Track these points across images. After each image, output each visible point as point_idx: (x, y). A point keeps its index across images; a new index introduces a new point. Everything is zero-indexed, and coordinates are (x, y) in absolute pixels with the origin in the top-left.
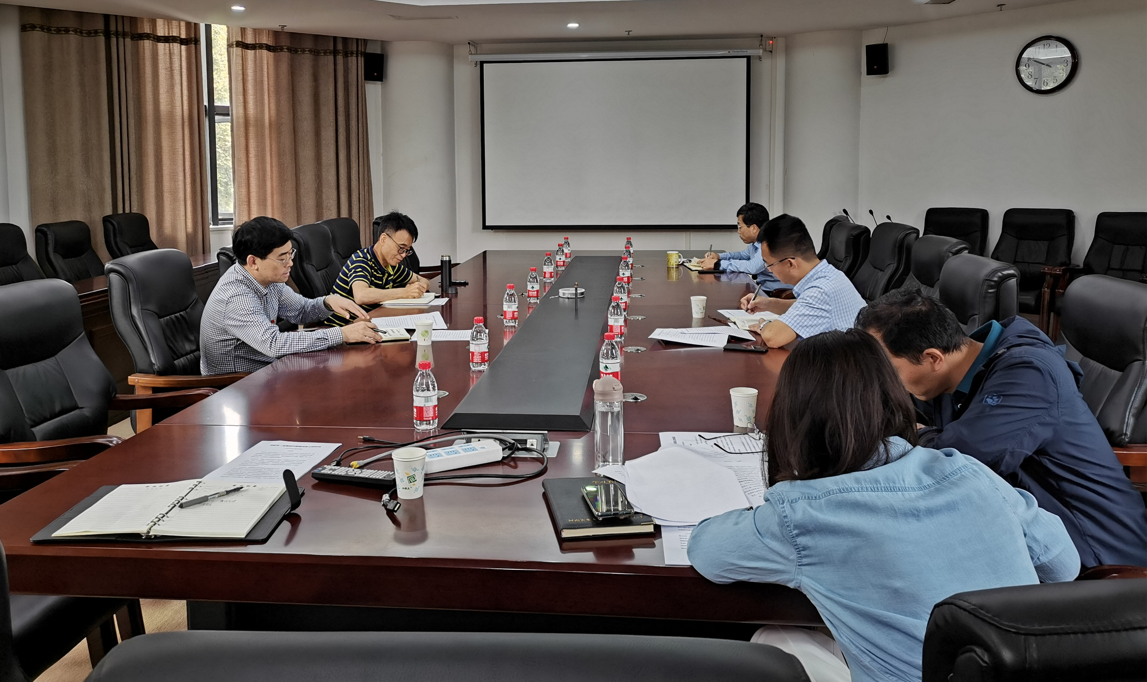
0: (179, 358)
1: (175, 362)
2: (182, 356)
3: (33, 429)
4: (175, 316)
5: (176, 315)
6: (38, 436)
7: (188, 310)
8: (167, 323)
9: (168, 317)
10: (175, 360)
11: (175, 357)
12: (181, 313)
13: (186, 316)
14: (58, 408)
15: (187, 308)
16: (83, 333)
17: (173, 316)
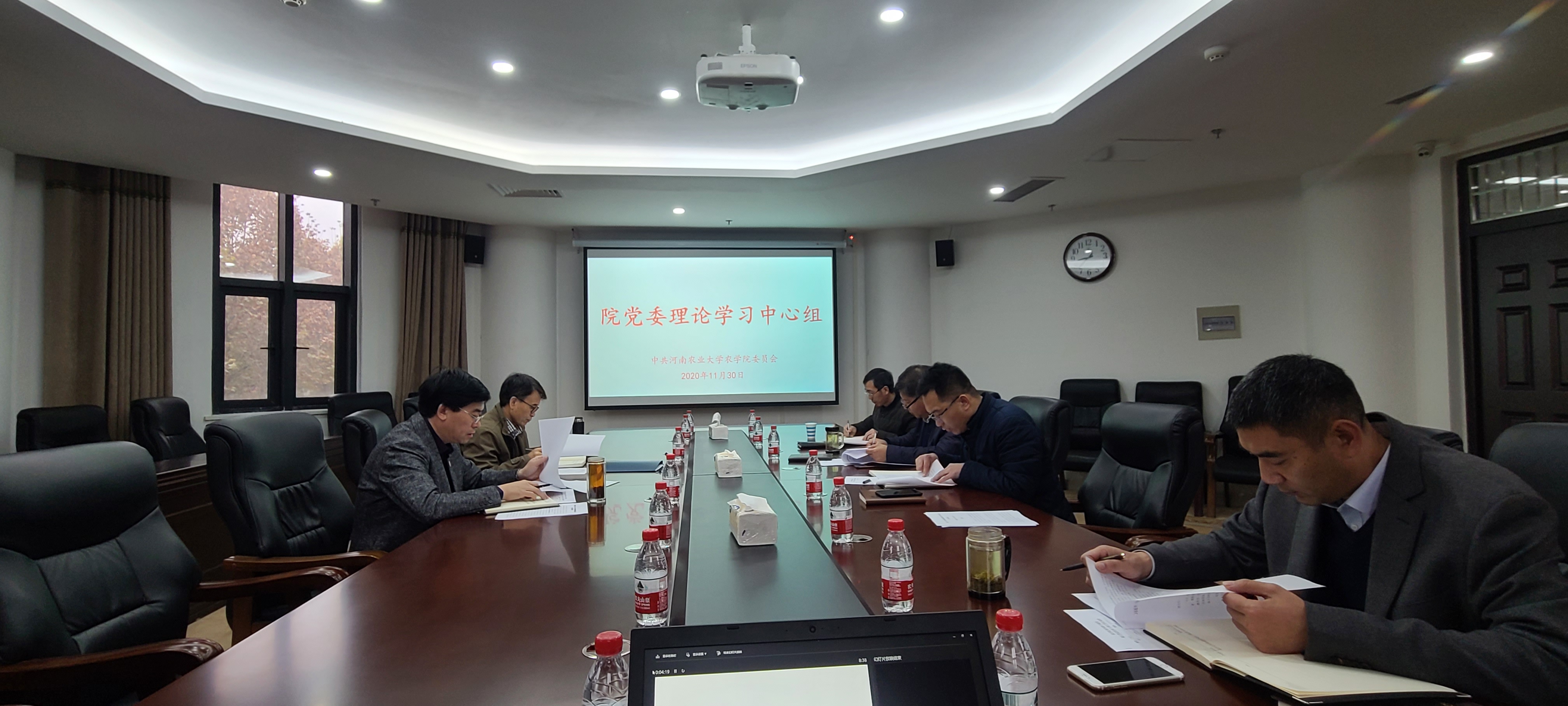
0: (295, 536)
1: (288, 541)
2: (300, 533)
3: (76, 638)
4: (295, 488)
5: (296, 486)
6: (83, 648)
7: (313, 481)
8: (282, 495)
9: (284, 489)
10: (289, 538)
11: (290, 534)
12: (304, 484)
13: (309, 487)
14: (114, 607)
15: (313, 477)
16: (158, 508)
17: (292, 487)
